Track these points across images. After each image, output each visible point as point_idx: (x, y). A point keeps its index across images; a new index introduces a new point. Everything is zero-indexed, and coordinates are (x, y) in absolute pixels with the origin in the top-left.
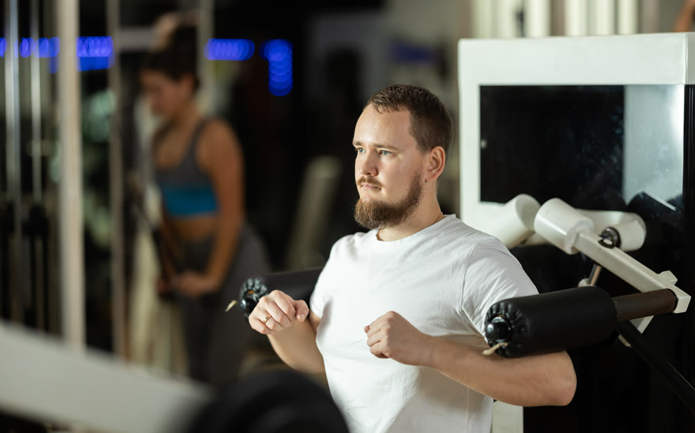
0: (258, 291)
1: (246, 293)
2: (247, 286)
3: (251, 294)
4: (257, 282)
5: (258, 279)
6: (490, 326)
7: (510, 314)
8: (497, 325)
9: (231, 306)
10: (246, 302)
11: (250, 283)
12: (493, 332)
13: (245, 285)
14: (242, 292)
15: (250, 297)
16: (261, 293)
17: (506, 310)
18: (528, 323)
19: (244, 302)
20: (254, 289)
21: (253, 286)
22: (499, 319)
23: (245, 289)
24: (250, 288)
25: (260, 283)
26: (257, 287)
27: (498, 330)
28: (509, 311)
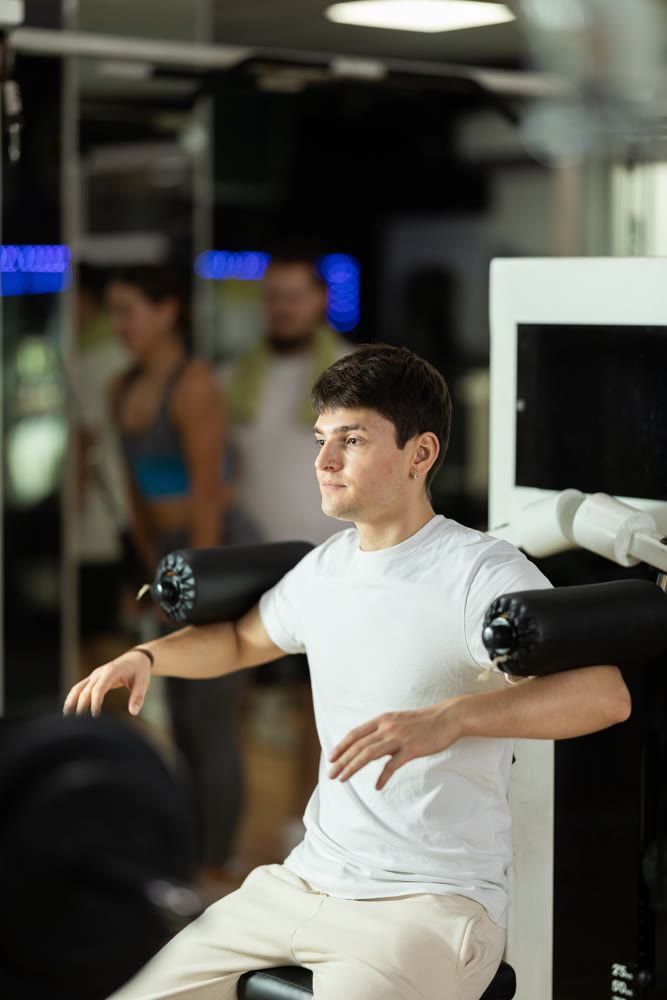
0: (180, 573)
1: (164, 574)
2: (167, 564)
3: (171, 577)
4: (180, 560)
5: (182, 556)
6: (489, 631)
7: (520, 622)
8: (497, 629)
9: (142, 592)
10: (163, 587)
11: (171, 562)
12: (490, 639)
13: (163, 563)
14: (160, 573)
15: (168, 580)
16: (184, 576)
17: (517, 612)
18: (541, 630)
19: (160, 588)
20: (175, 570)
21: (174, 565)
22: (502, 621)
23: (164, 569)
24: (169, 567)
25: (184, 562)
26: (179, 567)
27: (498, 636)
28: (521, 616)
